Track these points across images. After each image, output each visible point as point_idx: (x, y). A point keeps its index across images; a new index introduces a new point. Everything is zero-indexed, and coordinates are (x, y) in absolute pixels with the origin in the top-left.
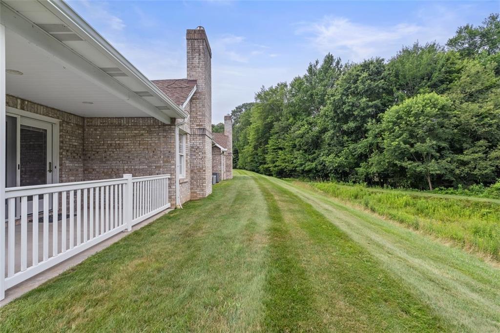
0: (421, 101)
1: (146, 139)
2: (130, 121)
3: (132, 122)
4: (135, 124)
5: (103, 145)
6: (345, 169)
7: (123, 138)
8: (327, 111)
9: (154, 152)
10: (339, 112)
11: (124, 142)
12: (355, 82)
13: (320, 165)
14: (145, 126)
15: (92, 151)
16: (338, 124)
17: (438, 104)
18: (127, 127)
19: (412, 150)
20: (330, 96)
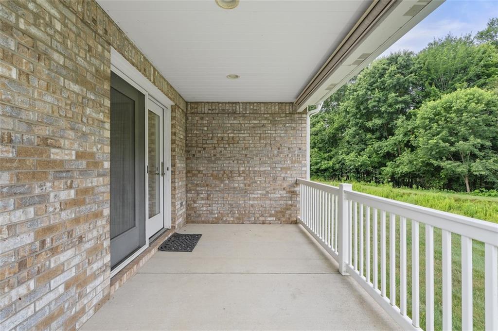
0: (463, 96)
1: (269, 132)
2: (248, 107)
3: (250, 109)
4: (255, 111)
5: (212, 139)
6: (368, 169)
7: (239, 130)
8: (348, 106)
9: (279, 149)
10: (362, 108)
11: (240, 135)
12: (382, 76)
13: (338, 163)
14: (268, 114)
15: (197, 146)
16: (360, 121)
17: (483, 99)
18: (244, 116)
19: (453, 149)
20: (351, 91)
